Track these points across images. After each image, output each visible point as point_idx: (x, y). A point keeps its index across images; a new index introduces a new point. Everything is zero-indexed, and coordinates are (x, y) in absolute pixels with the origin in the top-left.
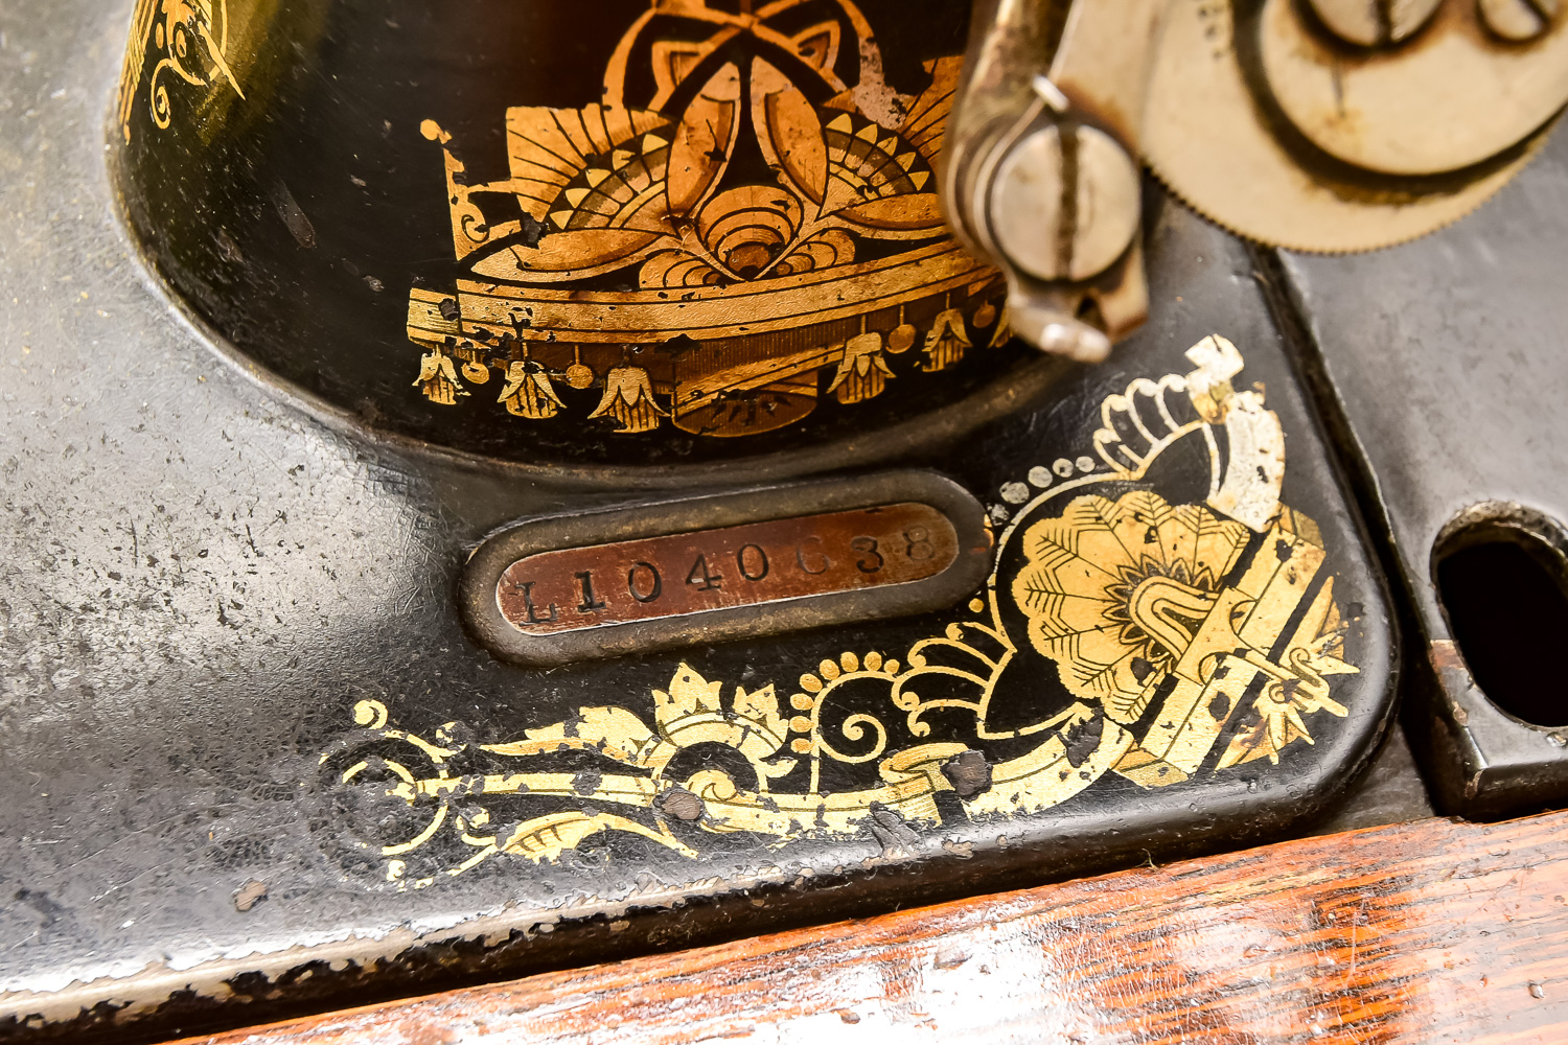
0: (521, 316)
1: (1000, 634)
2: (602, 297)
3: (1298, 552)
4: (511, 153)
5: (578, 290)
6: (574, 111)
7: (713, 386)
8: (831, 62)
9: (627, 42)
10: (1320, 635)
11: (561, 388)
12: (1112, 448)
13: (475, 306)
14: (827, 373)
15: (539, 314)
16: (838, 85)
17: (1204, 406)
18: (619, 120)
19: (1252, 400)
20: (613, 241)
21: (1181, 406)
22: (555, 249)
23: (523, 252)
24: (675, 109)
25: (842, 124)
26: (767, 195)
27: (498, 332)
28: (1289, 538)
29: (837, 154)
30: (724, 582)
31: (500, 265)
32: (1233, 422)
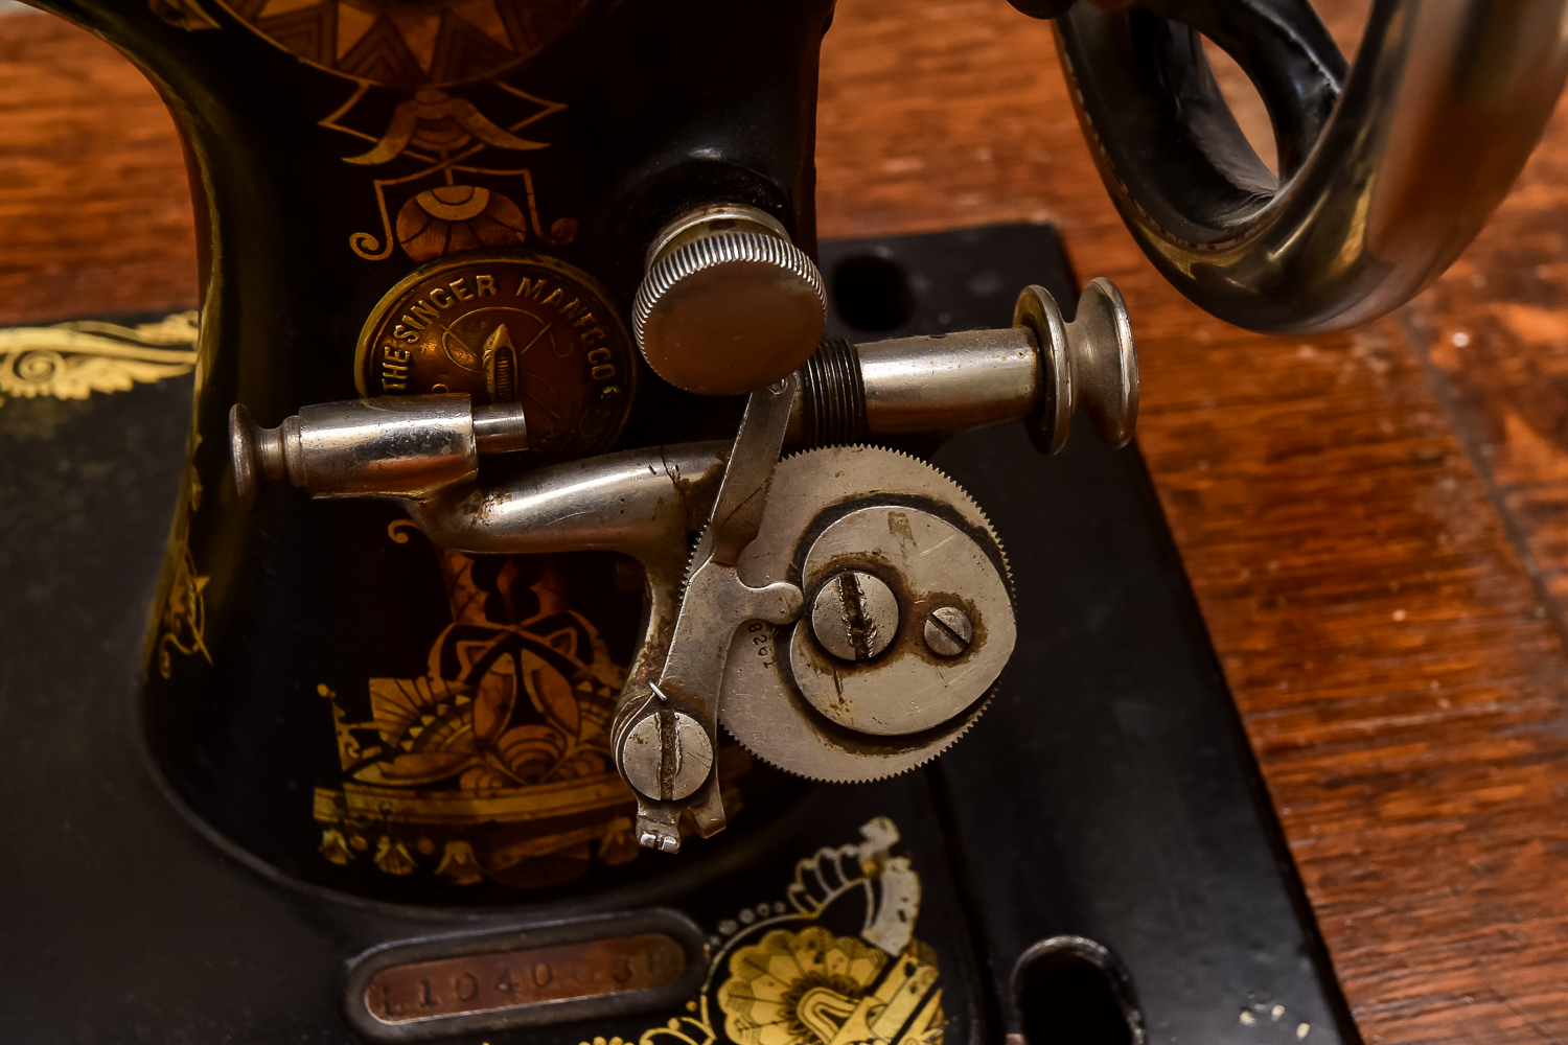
0: (387, 806)
1: (705, 1026)
2: (437, 795)
3: (920, 971)
4: (373, 705)
5: (421, 791)
6: (410, 682)
7: (517, 853)
8: (573, 651)
9: (440, 641)
10: (928, 1029)
11: (414, 853)
12: (800, 896)
13: (357, 801)
14: (595, 844)
15: (396, 805)
16: (580, 664)
17: (868, 867)
18: (439, 686)
19: (901, 863)
20: (442, 759)
21: (852, 866)
22: (405, 764)
23: (385, 766)
24: (474, 680)
25: (586, 687)
26: (540, 731)
27: (371, 817)
28: (914, 961)
29: (585, 705)
30: (520, 989)
31: (371, 774)
32: (888, 877)
